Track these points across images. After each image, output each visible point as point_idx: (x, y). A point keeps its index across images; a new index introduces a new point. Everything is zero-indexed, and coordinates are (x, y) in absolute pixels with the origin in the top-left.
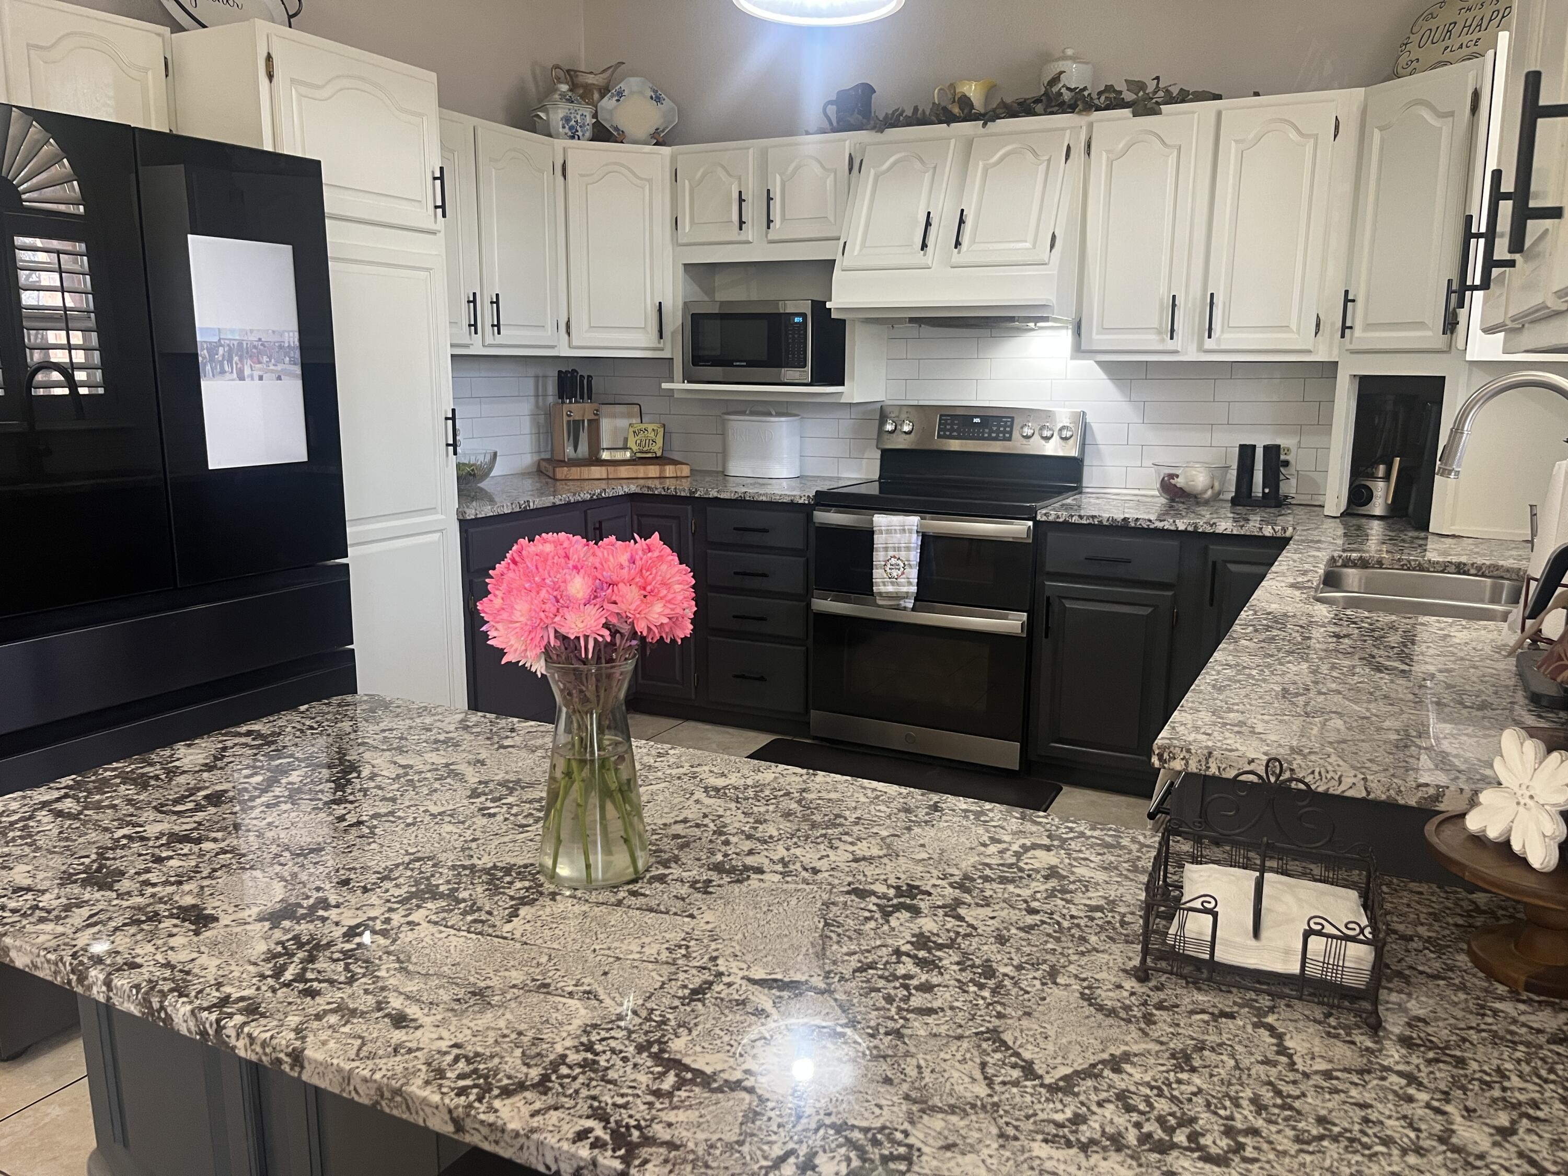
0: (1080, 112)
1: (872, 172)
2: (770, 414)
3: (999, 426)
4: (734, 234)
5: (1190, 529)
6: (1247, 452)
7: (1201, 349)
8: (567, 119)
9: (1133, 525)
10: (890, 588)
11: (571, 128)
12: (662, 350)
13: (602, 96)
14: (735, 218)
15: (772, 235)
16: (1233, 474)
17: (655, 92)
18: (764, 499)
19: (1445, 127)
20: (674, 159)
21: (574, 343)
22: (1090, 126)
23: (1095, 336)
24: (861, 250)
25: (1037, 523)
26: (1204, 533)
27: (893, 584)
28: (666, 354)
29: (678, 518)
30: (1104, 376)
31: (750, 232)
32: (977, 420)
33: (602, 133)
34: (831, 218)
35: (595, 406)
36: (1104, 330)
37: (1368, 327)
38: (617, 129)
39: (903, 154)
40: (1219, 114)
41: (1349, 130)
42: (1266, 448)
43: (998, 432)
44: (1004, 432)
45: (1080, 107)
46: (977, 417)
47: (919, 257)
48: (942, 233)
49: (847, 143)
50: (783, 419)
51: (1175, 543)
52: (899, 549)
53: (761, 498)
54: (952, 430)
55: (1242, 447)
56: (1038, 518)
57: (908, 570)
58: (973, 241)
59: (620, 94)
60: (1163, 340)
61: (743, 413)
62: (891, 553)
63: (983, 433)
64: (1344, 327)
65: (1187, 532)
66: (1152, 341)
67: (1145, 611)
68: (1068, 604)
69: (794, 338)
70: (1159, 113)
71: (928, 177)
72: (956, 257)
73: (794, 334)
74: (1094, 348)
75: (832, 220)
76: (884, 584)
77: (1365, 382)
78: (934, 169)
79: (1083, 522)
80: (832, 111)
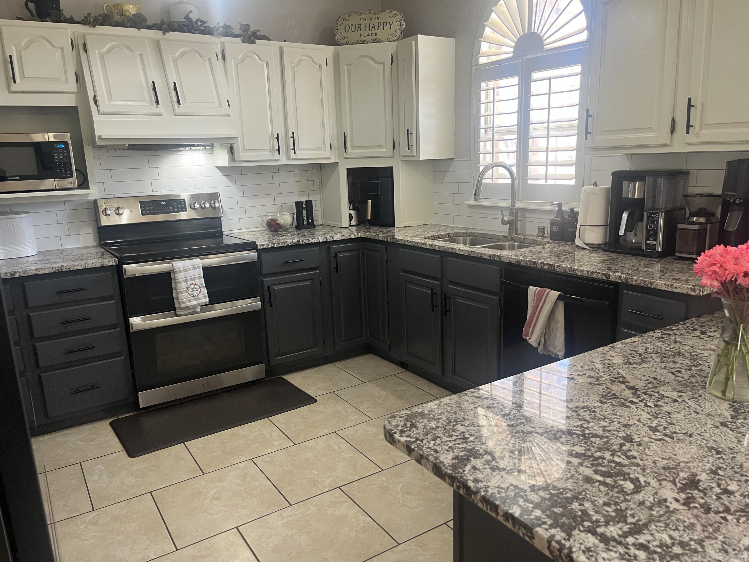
0: (216, 36)
1: (97, 52)
2: (9, 214)
3: (177, 205)
5: (325, 240)
7: (288, 158)
9: (301, 243)
18: (79, 268)
19: (381, 67)
22: (222, 44)
23: (241, 154)
25: (258, 251)
26: (330, 241)
27: (195, 299)
30: (221, 174)
32: (162, 203)
36: (245, 150)
37: (353, 147)
39: (114, 43)
40: (281, 49)
41: (330, 62)
42: (306, 202)
43: (178, 208)
44: (181, 208)
45: (216, 33)
46: (163, 201)
47: (154, 109)
48: (165, 94)
50: (23, 215)
52: (194, 279)
53: (76, 268)
54: (149, 210)
55: (297, 203)
56: (259, 247)
58: (186, 101)
60: (273, 155)
62: (190, 282)
63: (169, 209)
64: (346, 148)
65: (323, 242)
66: (267, 155)
67: (308, 283)
68: (276, 288)
69: (59, 159)
70: (254, 43)
71: (138, 58)
72: (178, 110)
73: (59, 156)
74: (242, 159)
75: (64, 80)
76: (189, 301)
77: (350, 171)
78: (141, 55)
79: (280, 245)
80: (32, 6)
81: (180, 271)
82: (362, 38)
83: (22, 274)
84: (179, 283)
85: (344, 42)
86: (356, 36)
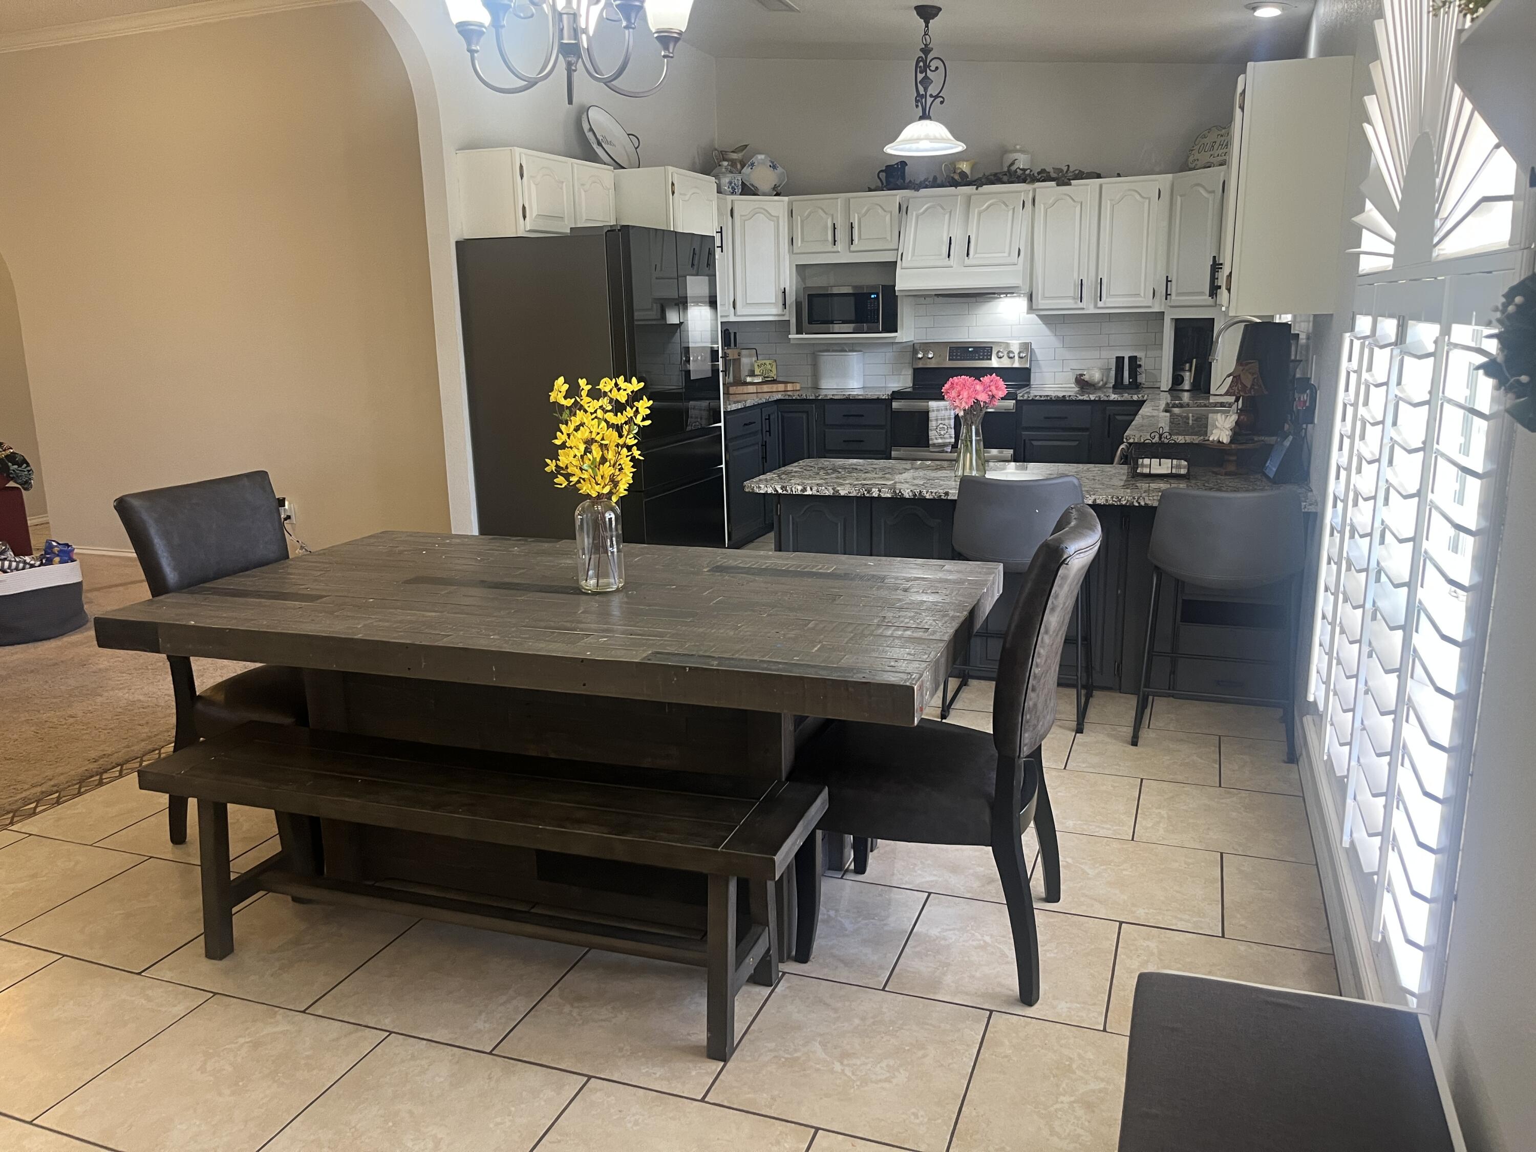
0: (1029, 183)
1: (914, 213)
2: (846, 351)
3: (984, 352)
4: (830, 248)
5: (1097, 399)
6: (1120, 360)
7: (1096, 307)
8: (730, 183)
9: (1067, 399)
10: (938, 441)
11: (732, 188)
12: (783, 315)
13: (743, 167)
14: (830, 238)
15: (853, 248)
16: (1113, 373)
17: (772, 162)
19: (1210, 197)
20: (790, 203)
21: (739, 313)
22: (1034, 190)
23: (1039, 302)
24: (912, 257)
25: (1017, 401)
26: (1104, 401)
27: (941, 438)
28: (786, 318)
29: (807, 412)
30: (1041, 322)
31: (839, 247)
32: (970, 349)
33: (747, 190)
34: (889, 238)
35: (738, 351)
36: (1044, 298)
37: (1178, 294)
38: (753, 186)
39: (931, 203)
40: (1101, 186)
41: (1166, 195)
42: (1130, 358)
43: (984, 355)
44: (987, 355)
45: (1029, 180)
46: (969, 347)
47: (946, 262)
48: (958, 248)
49: (898, 197)
50: (854, 354)
51: (1089, 407)
52: (944, 419)
54: (957, 355)
55: (1117, 358)
56: (1018, 398)
57: (948, 431)
58: (976, 253)
59: (752, 164)
60: (1076, 303)
61: (828, 351)
62: (940, 422)
63: (974, 356)
64: (1167, 294)
65: (1094, 401)
66: (1070, 303)
67: (1076, 443)
68: (1035, 443)
69: (871, 307)
70: (1070, 185)
71: (947, 216)
72: (967, 261)
73: (871, 305)
74: (1040, 307)
76: (936, 439)
77: (1178, 322)
78: (950, 212)
79: (1042, 399)
80: (883, 175)
81: (933, 411)
82: (1212, 160)
84: (932, 421)
85: (1193, 166)
86: (1205, 157)
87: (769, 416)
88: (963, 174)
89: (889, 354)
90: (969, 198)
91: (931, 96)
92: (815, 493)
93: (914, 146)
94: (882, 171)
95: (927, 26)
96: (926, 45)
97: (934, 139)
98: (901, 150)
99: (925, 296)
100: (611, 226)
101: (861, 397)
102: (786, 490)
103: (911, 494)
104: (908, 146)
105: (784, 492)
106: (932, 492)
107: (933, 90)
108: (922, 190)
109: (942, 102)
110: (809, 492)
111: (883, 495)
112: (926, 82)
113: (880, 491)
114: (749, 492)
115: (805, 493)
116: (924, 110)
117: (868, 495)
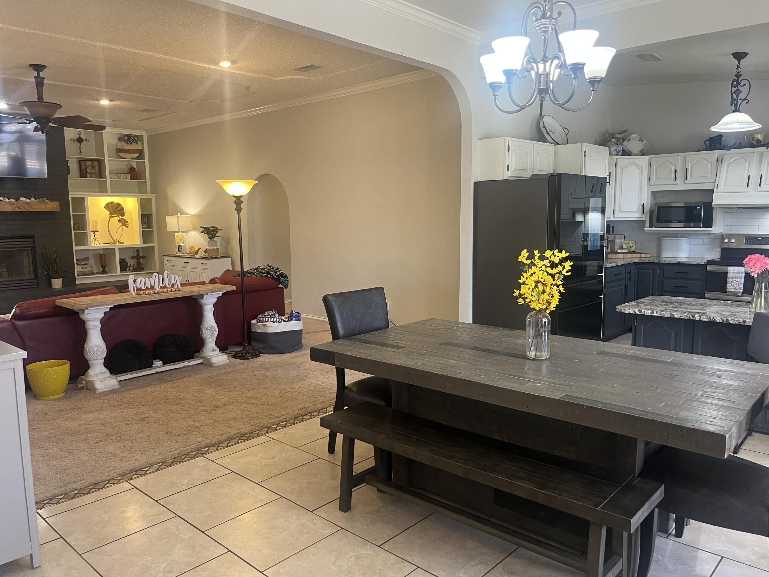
1: (727, 163)
2: (679, 237)
4: (673, 182)
8: (616, 150)
10: (733, 290)
11: (617, 152)
12: (642, 218)
13: (623, 141)
14: (673, 176)
15: (686, 182)
17: (641, 138)
20: (650, 159)
21: (616, 216)
24: (724, 186)
28: (643, 219)
29: (653, 270)
31: (678, 181)
33: (625, 153)
35: (614, 236)
38: (629, 151)
39: (737, 157)
43: (768, 242)
46: (759, 237)
47: (746, 190)
48: (754, 181)
49: (716, 154)
50: (684, 239)
52: (737, 278)
54: (750, 242)
57: (740, 285)
58: (765, 184)
59: (629, 140)
61: (668, 237)
63: (762, 242)
69: (696, 213)
71: (747, 164)
72: (760, 189)
73: (696, 212)
75: (710, 177)
78: (750, 162)
80: (707, 143)
81: (732, 272)
83: (663, 262)
84: (729, 278)
87: (630, 271)
88: (758, 141)
89: (706, 240)
90: (762, 154)
91: (741, 99)
92: (659, 315)
93: (729, 126)
94: (707, 140)
95: (739, 63)
96: (738, 73)
97: (742, 122)
98: (721, 129)
99: (731, 208)
100: (552, 174)
101: (688, 263)
102: (641, 312)
103: (720, 320)
104: (725, 127)
105: (640, 313)
106: (734, 320)
107: (742, 96)
108: (731, 150)
109: (747, 103)
110: (655, 314)
111: (702, 319)
112: (738, 92)
113: (700, 317)
114: (619, 312)
115: (653, 315)
116: (736, 107)
117: (692, 319)
